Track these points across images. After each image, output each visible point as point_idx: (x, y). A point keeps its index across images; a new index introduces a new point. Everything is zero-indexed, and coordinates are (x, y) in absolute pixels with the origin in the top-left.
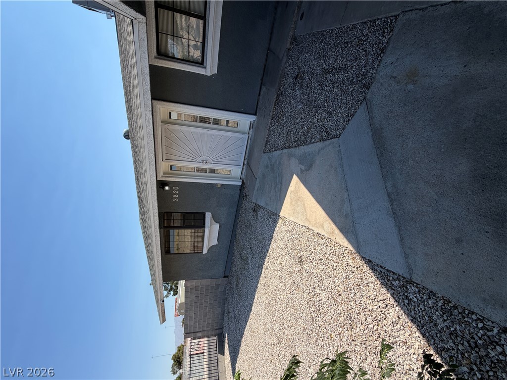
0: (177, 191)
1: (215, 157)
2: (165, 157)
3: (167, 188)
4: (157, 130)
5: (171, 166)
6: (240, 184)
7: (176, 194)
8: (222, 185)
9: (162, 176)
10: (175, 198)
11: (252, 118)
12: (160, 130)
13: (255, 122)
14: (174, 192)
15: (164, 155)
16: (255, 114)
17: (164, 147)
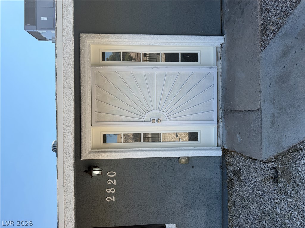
0: (113, 179)
1: (171, 110)
2: (95, 119)
3: (96, 172)
4: (84, 74)
5: (105, 136)
6: (219, 153)
7: (111, 186)
8: (189, 159)
9: (90, 152)
10: (111, 195)
11: (219, 40)
12: (89, 76)
13: (224, 45)
14: (109, 182)
15: (95, 114)
16: (222, 34)
17: (94, 101)
